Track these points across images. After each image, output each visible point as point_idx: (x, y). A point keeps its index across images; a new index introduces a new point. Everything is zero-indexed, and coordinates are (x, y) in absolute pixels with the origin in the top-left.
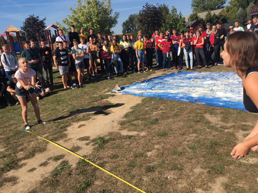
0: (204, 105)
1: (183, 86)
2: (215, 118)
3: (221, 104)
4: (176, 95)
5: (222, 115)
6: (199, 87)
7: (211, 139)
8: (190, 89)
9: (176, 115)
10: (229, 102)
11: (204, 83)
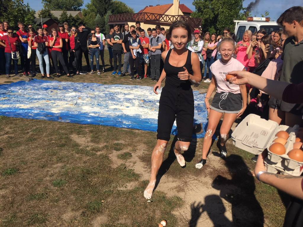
0: (68, 123)
1: (39, 99)
2: (84, 139)
3: (89, 120)
4: (30, 111)
5: (91, 134)
6: (60, 100)
7: (82, 167)
8: (48, 103)
9: (31, 140)
10: (98, 117)
11: (67, 95)
